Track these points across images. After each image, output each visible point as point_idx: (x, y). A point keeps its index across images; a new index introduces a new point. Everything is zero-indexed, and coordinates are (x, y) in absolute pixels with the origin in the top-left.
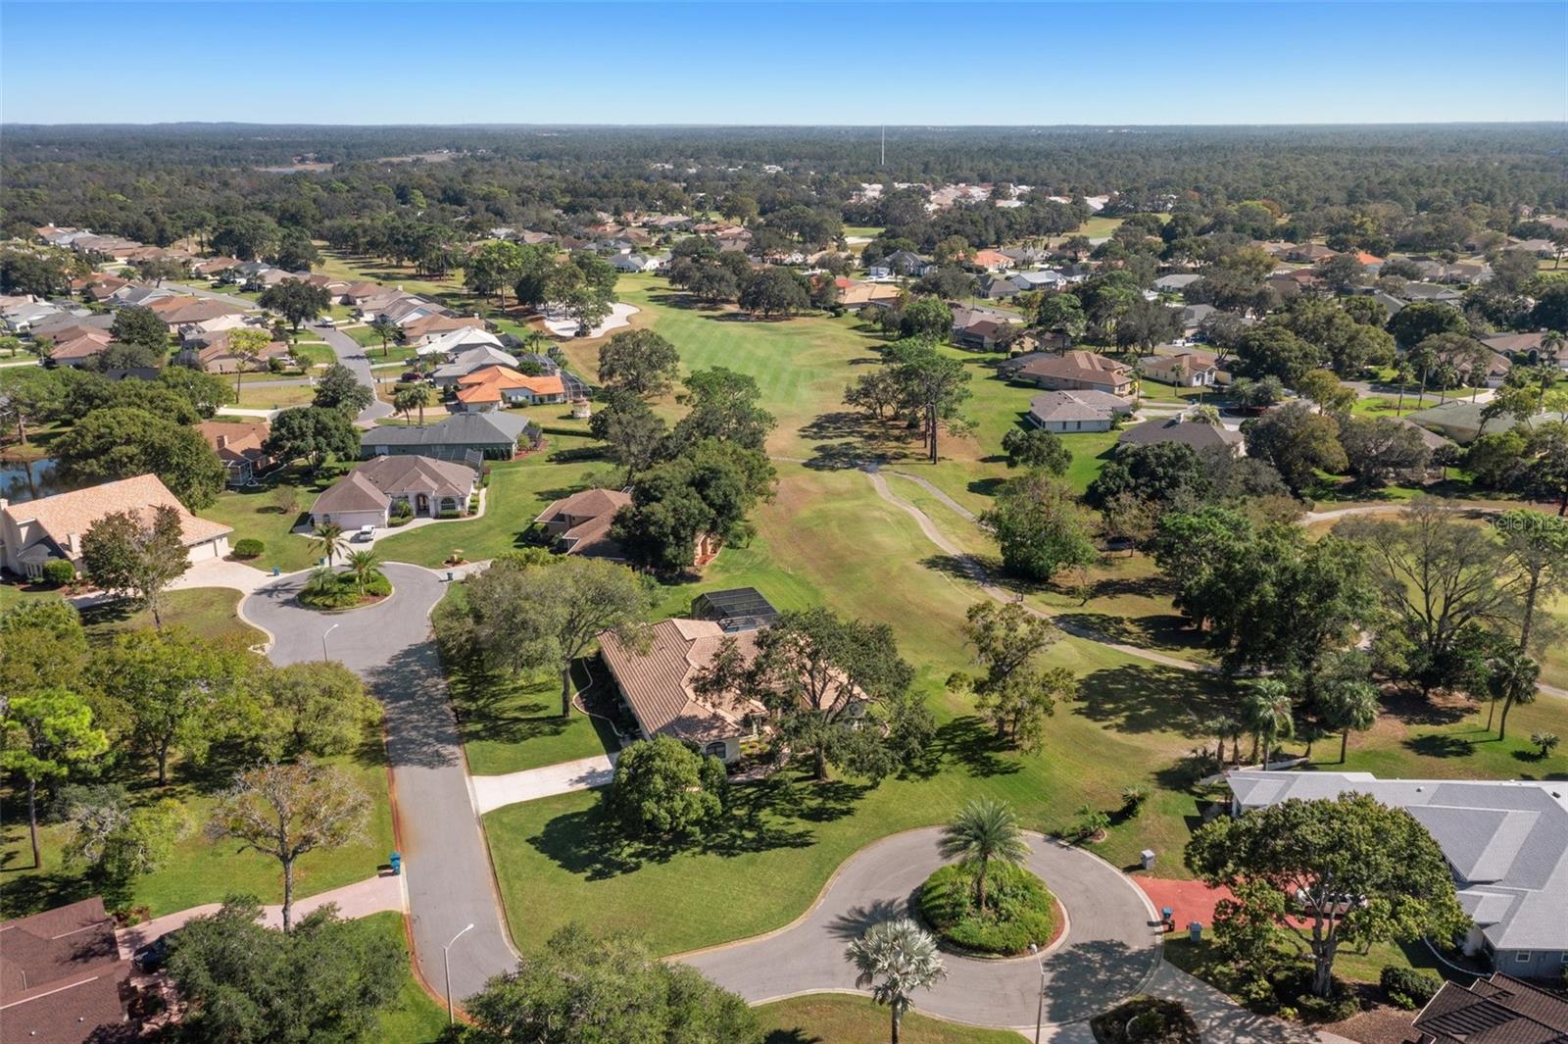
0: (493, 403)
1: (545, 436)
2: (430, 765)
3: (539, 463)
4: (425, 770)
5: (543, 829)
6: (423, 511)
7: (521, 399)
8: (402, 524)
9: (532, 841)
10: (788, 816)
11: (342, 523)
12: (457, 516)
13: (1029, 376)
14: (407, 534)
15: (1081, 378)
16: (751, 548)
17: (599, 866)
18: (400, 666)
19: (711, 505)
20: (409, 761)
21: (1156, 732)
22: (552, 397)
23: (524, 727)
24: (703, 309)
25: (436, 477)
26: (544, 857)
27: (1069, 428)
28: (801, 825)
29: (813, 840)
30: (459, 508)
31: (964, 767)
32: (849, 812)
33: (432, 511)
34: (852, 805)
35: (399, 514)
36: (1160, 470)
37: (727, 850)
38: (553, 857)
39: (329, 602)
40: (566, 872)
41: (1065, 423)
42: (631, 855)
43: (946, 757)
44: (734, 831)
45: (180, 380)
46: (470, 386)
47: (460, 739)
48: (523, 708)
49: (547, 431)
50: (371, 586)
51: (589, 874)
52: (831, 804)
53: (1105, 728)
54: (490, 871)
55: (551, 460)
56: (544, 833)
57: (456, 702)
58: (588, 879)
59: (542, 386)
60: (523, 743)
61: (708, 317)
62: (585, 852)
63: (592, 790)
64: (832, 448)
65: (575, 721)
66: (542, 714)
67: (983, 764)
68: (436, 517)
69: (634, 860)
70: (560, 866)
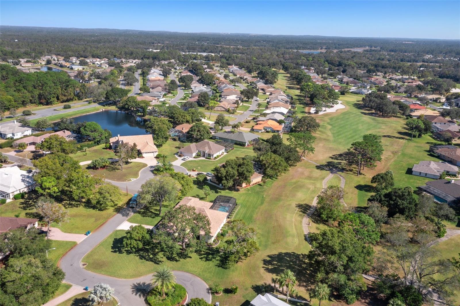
0: (260, 130)
1: (261, 141)
2: (124, 215)
3: (251, 149)
4: (122, 216)
6: (204, 156)
7: (269, 130)
8: (197, 158)
9: (115, 239)
10: (164, 256)
11: (184, 154)
12: (210, 159)
14: (195, 161)
15: (454, 158)
16: (265, 187)
17: (117, 250)
20: (122, 213)
22: (276, 131)
23: (150, 214)
24: (367, 110)
25: (210, 148)
26: (112, 243)
27: (422, 175)
28: (163, 259)
30: (212, 157)
31: (218, 262)
32: (177, 261)
33: (206, 156)
34: (181, 260)
35: (198, 156)
36: (394, 197)
37: (142, 257)
39: (157, 173)
41: (420, 173)
43: (218, 258)
44: (150, 254)
46: (260, 124)
47: (136, 212)
48: (156, 210)
49: (263, 140)
51: (113, 250)
52: (177, 258)
56: (119, 238)
59: (276, 127)
60: (144, 218)
61: (362, 113)
64: (334, 163)
65: (160, 216)
66: (157, 212)
67: (223, 264)
68: (206, 158)
69: (124, 251)
70: (112, 247)
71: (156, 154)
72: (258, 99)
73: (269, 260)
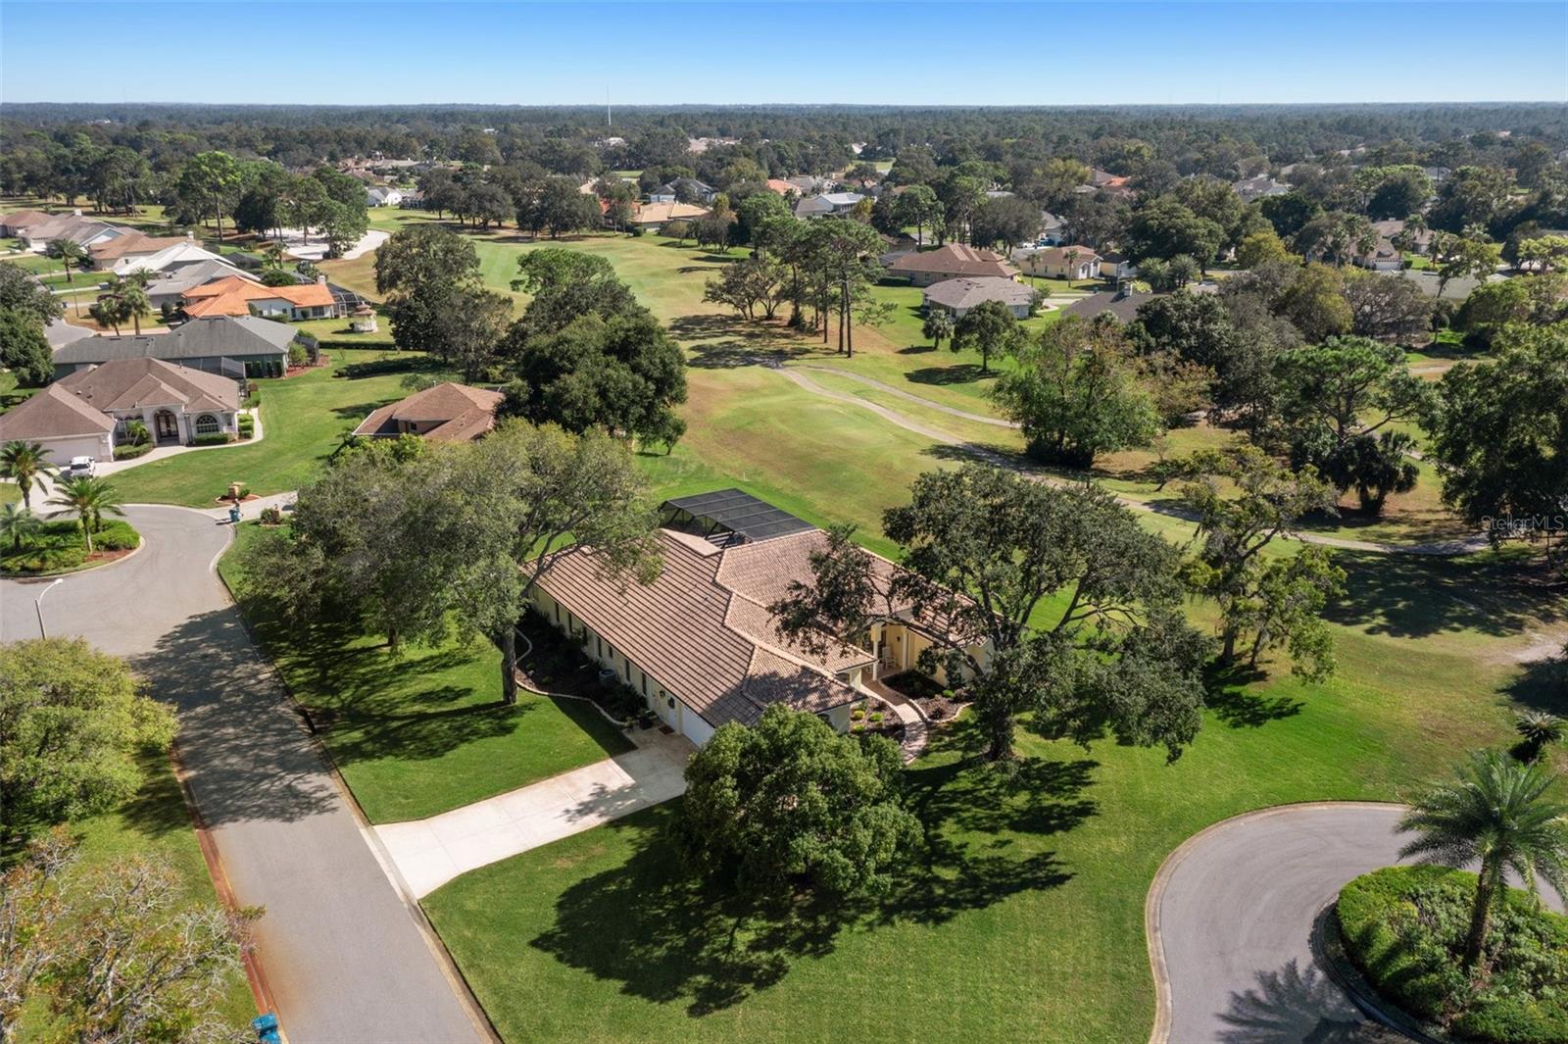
0: (239, 317)
1: (322, 351)
2: (284, 814)
3: (323, 379)
4: (276, 824)
5: (553, 915)
6: (169, 438)
7: (276, 311)
8: (138, 455)
9: (543, 942)
10: (991, 830)
12: (224, 440)
13: (900, 272)
14: (148, 466)
16: (673, 455)
17: (702, 979)
18: (180, 650)
19: (647, 377)
20: (236, 814)
22: (318, 311)
23: (441, 727)
24: (473, 234)
25: (185, 388)
28: (1026, 846)
29: (1064, 870)
30: (225, 430)
33: (183, 435)
35: (130, 440)
38: (603, 973)
39: (35, 563)
40: (638, 1001)
42: (754, 946)
46: (201, 299)
47: (329, 760)
48: (426, 697)
49: (324, 345)
50: (103, 535)
51: (690, 1000)
52: (1048, 800)
54: (478, 1025)
55: (340, 375)
56: (560, 922)
57: (300, 699)
58: (695, 1011)
59: (304, 296)
60: (450, 755)
61: (483, 240)
62: (660, 952)
63: (616, 824)
65: (528, 707)
66: (463, 703)
68: (190, 444)
69: (764, 955)
70: (624, 991)
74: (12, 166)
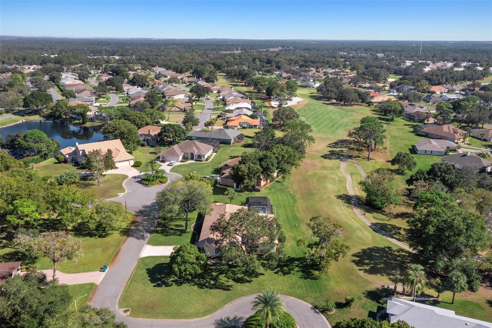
0: (236, 126)
1: (245, 138)
2: (138, 239)
3: (238, 147)
4: (136, 240)
5: (153, 266)
6: (192, 158)
7: (246, 126)
8: (184, 162)
9: (148, 269)
10: (229, 279)
11: (168, 159)
12: (201, 161)
15: (443, 134)
16: (284, 183)
17: (160, 282)
18: (153, 206)
20: (134, 236)
21: (379, 275)
22: (255, 126)
23: (172, 231)
24: (325, 101)
26: (147, 275)
27: (427, 153)
28: (231, 282)
29: (231, 289)
30: (203, 159)
31: (300, 274)
32: (249, 282)
33: (195, 158)
34: (252, 279)
35: (185, 158)
36: (439, 173)
37: (201, 286)
38: (149, 276)
39: (147, 183)
40: (150, 282)
41: (426, 151)
42: (171, 281)
43: (297, 269)
44: (208, 280)
45: (149, 112)
46: (233, 120)
47: (151, 232)
48: (177, 226)
49: (246, 137)
50: (161, 180)
51: (155, 284)
52: (246, 278)
53: (360, 270)
54: (129, 277)
55: (242, 146)
56: (153, 268)
57: (159, 220)
58: (154, 286)
59: (253, 122)
60: (168, 237)
61: (324, 104)
62: (159, 277)
64: (336, 151)
65: (188, 232)
66: (180, 228)
67: (307, 274)
68: (196, 161)
69: (171, 283)
70: (149, 280)
71: (132, 163)
72: (209, 97)
73: (359, 260)
74: (233, 71)
